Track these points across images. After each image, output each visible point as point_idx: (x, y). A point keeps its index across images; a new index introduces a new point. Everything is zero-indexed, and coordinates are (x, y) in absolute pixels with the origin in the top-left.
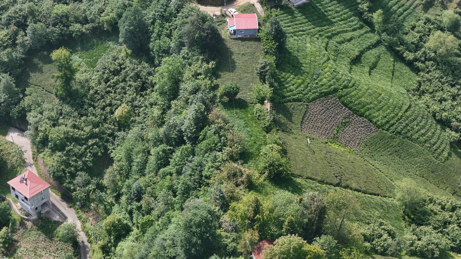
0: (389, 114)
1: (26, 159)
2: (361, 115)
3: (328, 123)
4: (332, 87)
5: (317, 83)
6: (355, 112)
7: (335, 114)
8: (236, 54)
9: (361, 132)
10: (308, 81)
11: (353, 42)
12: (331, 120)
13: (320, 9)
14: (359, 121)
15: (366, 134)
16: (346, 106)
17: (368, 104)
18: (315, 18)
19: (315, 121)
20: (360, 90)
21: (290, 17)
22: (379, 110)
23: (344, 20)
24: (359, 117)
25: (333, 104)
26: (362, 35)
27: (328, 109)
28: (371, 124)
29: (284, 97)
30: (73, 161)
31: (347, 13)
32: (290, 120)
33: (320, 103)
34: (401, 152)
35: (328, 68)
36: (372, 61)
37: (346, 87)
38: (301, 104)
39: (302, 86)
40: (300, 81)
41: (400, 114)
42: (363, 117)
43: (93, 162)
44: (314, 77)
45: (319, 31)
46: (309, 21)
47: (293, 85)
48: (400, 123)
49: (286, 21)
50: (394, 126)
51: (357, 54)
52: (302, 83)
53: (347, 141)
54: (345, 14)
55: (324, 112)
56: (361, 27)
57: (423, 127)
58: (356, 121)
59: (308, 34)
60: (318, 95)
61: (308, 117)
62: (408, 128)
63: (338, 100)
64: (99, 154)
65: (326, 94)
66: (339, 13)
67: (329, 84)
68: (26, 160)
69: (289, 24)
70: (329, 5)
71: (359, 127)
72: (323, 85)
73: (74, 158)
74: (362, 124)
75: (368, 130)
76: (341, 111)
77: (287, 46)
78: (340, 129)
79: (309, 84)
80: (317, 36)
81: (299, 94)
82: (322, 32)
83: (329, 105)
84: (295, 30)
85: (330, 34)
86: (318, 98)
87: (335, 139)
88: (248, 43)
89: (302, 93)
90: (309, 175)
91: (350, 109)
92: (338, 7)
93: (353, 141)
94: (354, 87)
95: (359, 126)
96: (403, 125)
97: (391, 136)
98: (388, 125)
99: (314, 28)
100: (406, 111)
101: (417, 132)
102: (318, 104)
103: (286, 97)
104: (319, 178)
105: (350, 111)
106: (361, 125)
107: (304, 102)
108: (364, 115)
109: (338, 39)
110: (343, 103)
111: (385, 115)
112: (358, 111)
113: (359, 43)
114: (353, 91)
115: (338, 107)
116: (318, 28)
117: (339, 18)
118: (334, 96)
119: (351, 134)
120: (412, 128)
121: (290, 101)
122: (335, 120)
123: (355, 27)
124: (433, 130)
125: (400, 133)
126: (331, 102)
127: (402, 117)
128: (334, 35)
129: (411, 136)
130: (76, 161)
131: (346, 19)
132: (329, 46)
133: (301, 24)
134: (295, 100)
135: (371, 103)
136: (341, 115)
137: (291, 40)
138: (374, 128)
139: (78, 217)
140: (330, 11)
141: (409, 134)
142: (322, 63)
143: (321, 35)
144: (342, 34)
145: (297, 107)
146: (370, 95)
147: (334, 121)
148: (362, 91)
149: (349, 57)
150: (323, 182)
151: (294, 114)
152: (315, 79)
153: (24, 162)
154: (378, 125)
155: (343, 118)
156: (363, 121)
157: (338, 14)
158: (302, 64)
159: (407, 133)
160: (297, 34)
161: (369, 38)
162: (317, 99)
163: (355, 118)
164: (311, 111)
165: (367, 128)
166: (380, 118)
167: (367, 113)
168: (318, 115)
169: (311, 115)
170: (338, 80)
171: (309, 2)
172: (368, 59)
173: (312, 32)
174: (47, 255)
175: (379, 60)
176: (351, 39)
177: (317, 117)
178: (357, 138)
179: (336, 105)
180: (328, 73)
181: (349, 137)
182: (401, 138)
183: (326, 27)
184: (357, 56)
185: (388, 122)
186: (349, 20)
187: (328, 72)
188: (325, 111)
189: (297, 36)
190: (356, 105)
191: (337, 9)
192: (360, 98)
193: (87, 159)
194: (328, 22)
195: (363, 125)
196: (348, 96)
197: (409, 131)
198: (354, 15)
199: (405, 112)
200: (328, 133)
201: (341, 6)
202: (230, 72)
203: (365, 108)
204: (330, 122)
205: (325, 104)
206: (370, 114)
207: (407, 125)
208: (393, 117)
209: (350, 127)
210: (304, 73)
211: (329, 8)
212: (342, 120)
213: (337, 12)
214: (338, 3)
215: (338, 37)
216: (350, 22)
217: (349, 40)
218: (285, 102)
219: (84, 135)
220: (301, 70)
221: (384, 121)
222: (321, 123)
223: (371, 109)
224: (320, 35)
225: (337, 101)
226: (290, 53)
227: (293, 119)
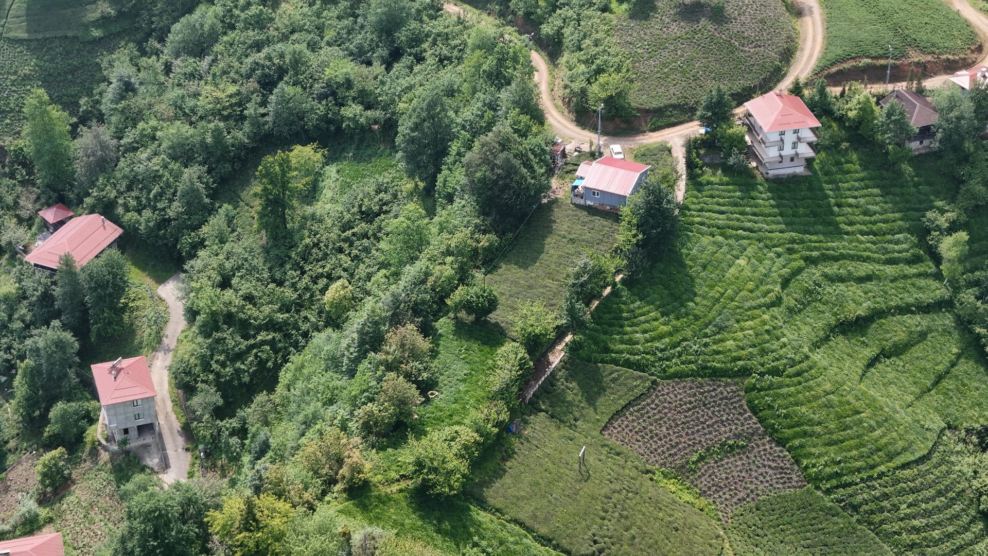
0: (851, 460)
1: (167, 337)
2: (781, 442)
3: (687, 434)
4: (740, 363)
5: (706, 345)
6: (771, 431)
7: (717, 422)
8: (559, 235)
9: (761, 478)
10: (688, 333)
11: (868, 285)
12: (698, 431)
13: (827, 197)
14: (770, 454)
15: (771, 485)
16: (755, 413)
17: (811, 422)
18: (801, 211)
19: (656, 421)
20: (810, 389)
21: (738, 194)
22: (830, 444)
23: (875, 234)
24: (773, 445)
25: (726, 398)
26: (905, 277)
27: (705, 405)
28: (796, 467)
29: (607, 350)
30: (217, 362)
31: (894, 221)
32: (591, 400)
33: (691, 388)
34: (835, 549)
35: (757, 321)
36: (896, 339)
37: (775, 372)
38: (641, 377)
39: (667, 340)
40: (665, 328)
41: (882, 468)
42: (784, 446)
43: (253, 376)
44: (707, 331)
45: (793, 241)
46: (781, 215)
47: (645, 332)
48: (869, 487)
49: (721, 201)
50: (850, 490)
51: (861, 312)
52: (670, 334)
53: (713, 485)
54: (885, 221)
55: (689, 410)
56: (915, 260)
57: (927, 514)
58: (765, 450)
59: (759, 240)
60: (693, 370)
61: (643, 409)
62: (885, 503)
63: (742, 393)
64: (270, 364)
65: (716, 374)
66: (871, 216)
67: (734, 354)
68: (164, 339)
69: (723, 208)
70: (856, 193)
71: (764, 466)
72: (718, 353)
73: (222, 358)
74: (773, 461)
75: (782, 478)
76: (738, 419)
77: (684, 251)
78: (712, 454)
79: (685, 340)
80: (779, 249)
81: (647, 353)
82: (798, 244)
83: (712, 397)
84: (731, 223)
85: (815, 254)
86: (691, 375)
87: (683, 472)
88: (599, 221)
89: (654, 354)
90: (522, 516)
91: (761, 421)
92: (877, 204)
93: (730, 490)
94: (795, 380)
95: (766, 463)
96: (873, 493)
97: (831, 509)
98: (834, 482)
99: (781, 232)
100: (904, 466)
101: (902, 520)
102: (684, 387)
103: (612, 351)
104: (543, 530)
105: (759, 425)
106: (770, 463)
107: (652, 374)
108: (788, 442)
109: (832, 269)
110: (750, 402)
111: (839, 459)
112: (776, 431)
113: (886, 293)
114: (788, 386)
115: (735, 408)
116: (793, 234)
117: (864, 228)
118: (736, 384)
119: (734, 474)
120: (894, 505)
121: (615, 362)
122: (710, 433)
123: (896, 255)
124: (951, 529)
125: (855, 508)
126: (722, 393)
127: (881, 475)
128: (825, 258)
129: (882, 522)
130: (223, 365)
131: (884, 234)
132: (799, 277)
133: (755, 214)
134: (628, 364)
135: (819, 423)
136: (734, 427)
137: (706, 240)
138: (796, 479)
139: (189, 473)
140: (850, 206)
141: (877, 518)
142: (746, 307)
143: (790, 251)
144: (848, 262)
145: (626, 379)
146: (829, 405)
147: (705, 434)
148: (813, 393)
149: (835, 314)
150: (550, 540)
151: (609, 391)
152: (706, 336)
153: (160, 342)
154: (810, 475)
155: (735, 434)
156: (779, 456)
157: (867, 218)
158: (695, 295)
159: (872, 512)
160: (730, 232)
161: (920, 288)
162: (687, 376)
163: (764, 445)
164: (657, 396)
165: (781, 473)
166: (822, 461)
167: (797, 442)
168: (670, 409)
169: (653, 406)
170: (763, 352)
171: (806, 176)
172: (888, 332)
173: (771, 239)
174: (102, 523)
175: (919, 342)
176: (868, 278)
177: (666, 414)
178: (745, 488)
179: (732, 403)
180: (751, 332)
181: (727, 478)
182: (854, 520)
183: (814, 238)
184: (858, 318)
185: (837, 475)
186: (889, 237)
187: (752, 329)
188: (694, 408)
189: (727, 238)
190: (779, 416)
191: (870, 207)
192: (797, 404)
193: (242, 367)
194: (831, 228)
195: (773, 465)
196: (771, 392)
197: (882, 510)
198: (909, 230)
199: (898, 468)
200: (670, 455)
201: (886, 203)
202: (520, 267)
203: (797, 429)
204: (693, 433)
205: (702, 393)
206: (802, 446)
207: (886, 496)
208: (859, 470)
209: (741, 459)
210: (687, 314)
211: (851, 201)
212: (728, 438)
213: (865, 213)
214: (881, 196)
215: (836, 266)
216: (890, 242)
217: (861, 280)
218: (603, 361)
219: (255, 319)
220: (685, 307)
221: (828, 470)
222: (667, 429)
223: (811, 436)
224: (788, 249)
225: (739, 395)
226: (683, 265)
227: (601, 400)
